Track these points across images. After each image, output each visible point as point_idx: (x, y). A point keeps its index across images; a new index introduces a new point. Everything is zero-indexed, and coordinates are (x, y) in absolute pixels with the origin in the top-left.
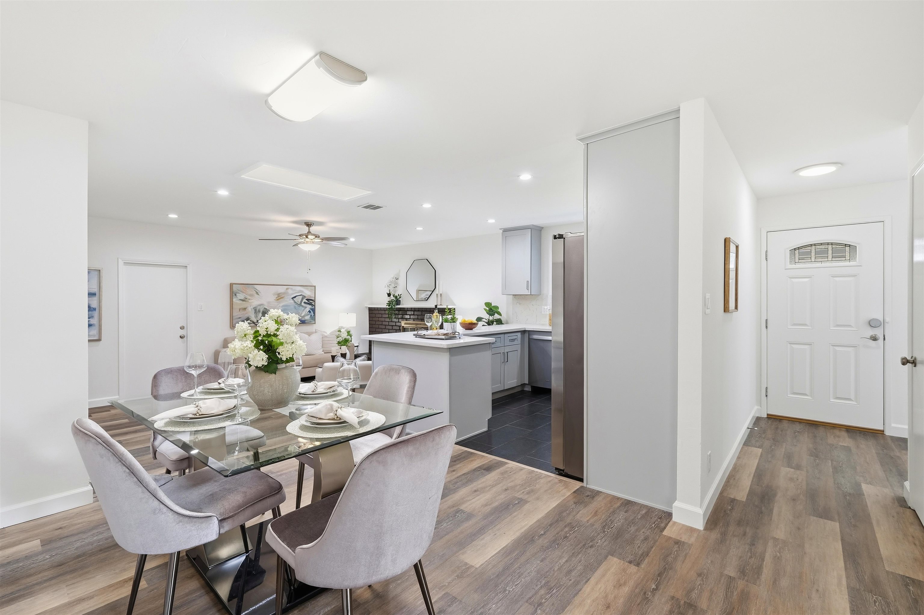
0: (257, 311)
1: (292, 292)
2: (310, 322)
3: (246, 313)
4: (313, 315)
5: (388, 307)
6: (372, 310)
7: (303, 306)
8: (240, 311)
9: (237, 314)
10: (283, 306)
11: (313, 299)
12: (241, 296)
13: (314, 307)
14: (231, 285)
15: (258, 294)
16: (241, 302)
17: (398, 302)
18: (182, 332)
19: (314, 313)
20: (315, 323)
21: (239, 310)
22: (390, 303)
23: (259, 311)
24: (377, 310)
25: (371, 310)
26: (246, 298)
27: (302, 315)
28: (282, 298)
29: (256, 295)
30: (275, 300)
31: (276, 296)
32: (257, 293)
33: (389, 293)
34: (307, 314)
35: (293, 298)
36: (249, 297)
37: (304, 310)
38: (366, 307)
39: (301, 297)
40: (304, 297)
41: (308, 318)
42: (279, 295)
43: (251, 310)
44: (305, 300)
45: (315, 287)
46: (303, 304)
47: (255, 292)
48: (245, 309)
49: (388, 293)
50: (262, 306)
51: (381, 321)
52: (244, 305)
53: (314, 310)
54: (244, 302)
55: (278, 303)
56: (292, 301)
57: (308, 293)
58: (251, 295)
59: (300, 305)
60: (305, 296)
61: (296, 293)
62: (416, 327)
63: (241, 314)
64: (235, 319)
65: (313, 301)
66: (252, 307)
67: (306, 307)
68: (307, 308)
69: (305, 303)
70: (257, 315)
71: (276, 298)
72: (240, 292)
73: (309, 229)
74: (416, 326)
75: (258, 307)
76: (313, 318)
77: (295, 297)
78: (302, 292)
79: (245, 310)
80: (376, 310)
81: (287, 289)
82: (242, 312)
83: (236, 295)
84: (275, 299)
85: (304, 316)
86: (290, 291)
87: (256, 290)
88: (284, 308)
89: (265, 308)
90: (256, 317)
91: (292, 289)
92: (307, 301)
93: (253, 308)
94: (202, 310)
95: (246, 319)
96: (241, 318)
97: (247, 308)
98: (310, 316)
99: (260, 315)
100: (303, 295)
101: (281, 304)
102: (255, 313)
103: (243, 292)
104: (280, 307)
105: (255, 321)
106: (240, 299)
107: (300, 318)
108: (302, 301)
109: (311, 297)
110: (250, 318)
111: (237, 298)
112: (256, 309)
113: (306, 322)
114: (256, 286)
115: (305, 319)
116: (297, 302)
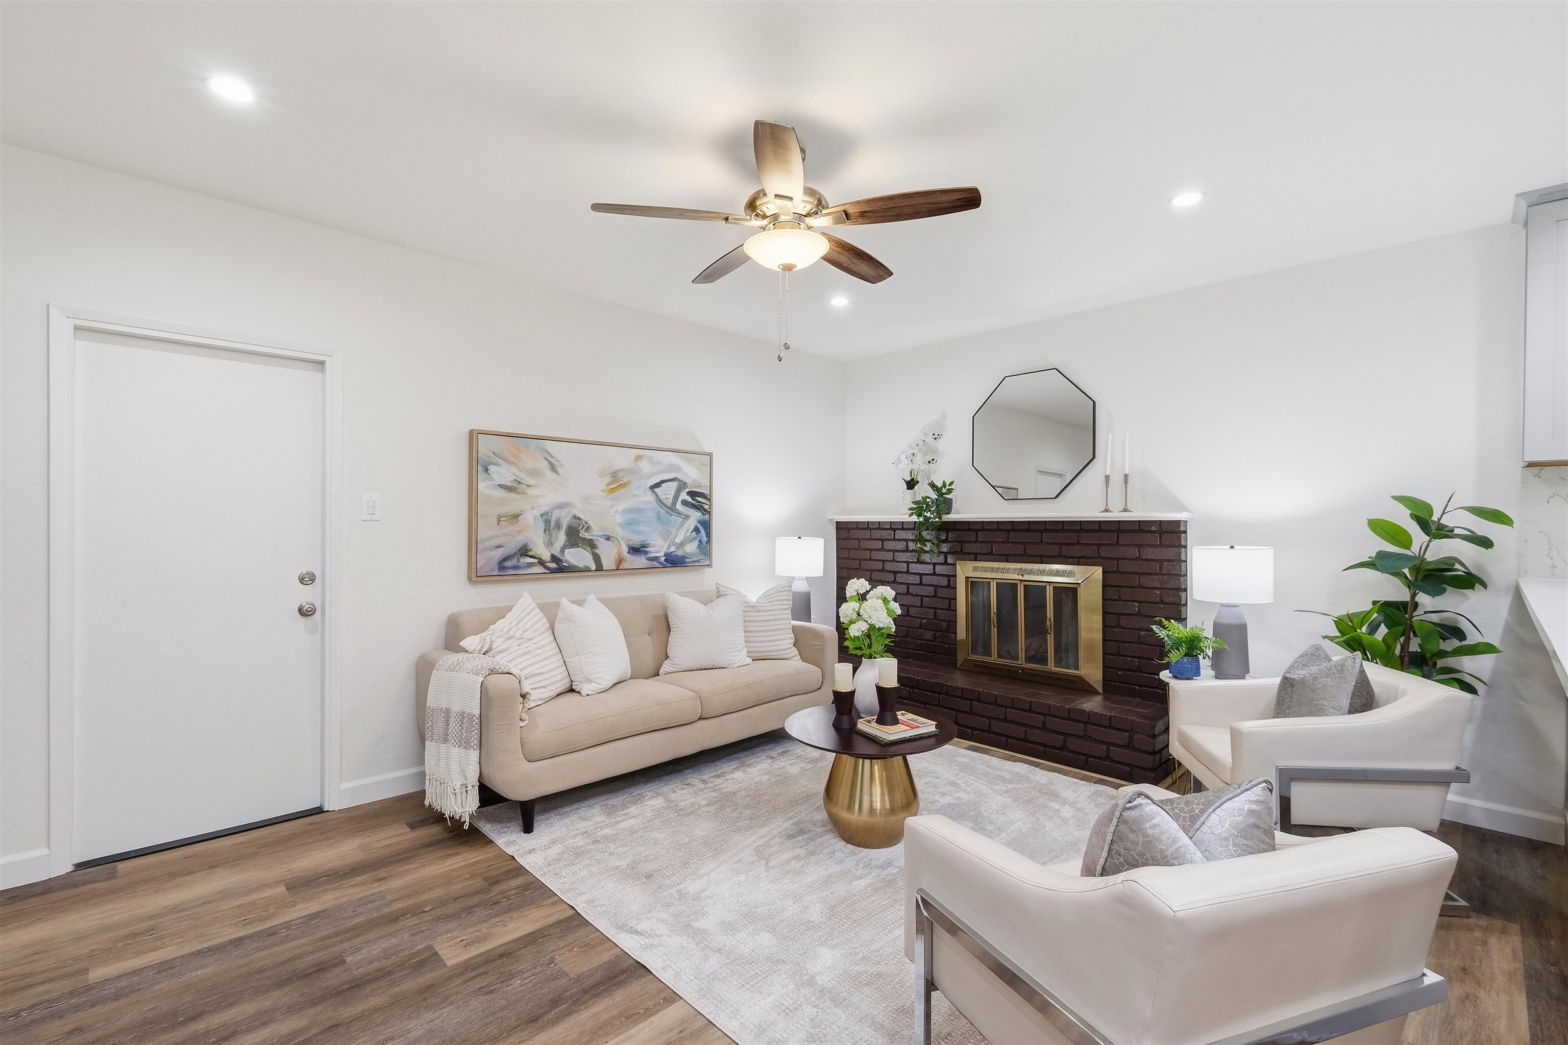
0: (553, 524)
1: (650, 472)
2: (698, 561)
3: (520, 532)
4: (705, 539)
6: (848, 530)
7: (679, 514)
8: (498, 524)
9: (491, 533)
10: (626, 511)
11: (706, 492)
12: (503, 474)
13: (707, 517)
14: (473, 436)
15: (557, 472)
16: (502, 493)
18: (307, 595)
19: (709, 535)
20: (709, 565)
21: (495, 520)
23: (558, 526)
24: (868, 528)
25: (842, 527)
26: (520, 483)
27: (678, 540)
28: (624, 485)
29: (550, 475)
30: (603, 491)
31: (608, 479)
32: (553, 468)
33: (913, 479)
34: (690, 536)
35: (652, 487)
36: (530, 481)
37: (682, 525)
38: (830, 519)
39: (674, 485)
40: (682, 485)
41: (691, 548)
42: (615, 475)
43: (535, 523)
44: (684, 496)
45: (711, 455)
46: (679, 506)
47: (546, 462)
48: (515, 517)
49: (909, 479)
50: (567, 510)
51: (876, 560)
52: (513, 503)
53: (707, 527)
54: (513, 495)
55: (611, 499)
56: (650, 497)
57: (692, 474)
58: (535, 473)
59: (672, 509)
60: (685, 483)
61: (661, 472)
62: (1021, 580)
63: (505, 535)
64: (484, 550)
65: (708, 499)
66: (537, 513)
67: (687, 517)
68: (692, 518)
69: (684, 503)
70: (552, 540)
71: (608, 484)
72: (500, 461)
74: (1020, 577)
75: (555, 512)
76: (705, 548)
77: (658, 485)
78: (678, 469)
79: (515, 521)
80: (864, 529)
81: (638, 458)
82: (506, 528)
83: (487, 470)
84: (605, 488)
85: (681, 545)
86: (645, 466)
87: (550, 459)
88: (628, 516)
89: (575, 517)
90: (550, 544)
91: (650, 458)
92: (689, 499)
93: (542, 516)
94: (374, 517)
95: (519, 550)
96: (503, 546)
97: (520, 514)
98: (696, 543)
99: (562, 538)
100: (679, 480)
101: (621, 507)
102: (547, 532)
103: (510, 463)
104: (619, 514)
105: (546, 556)
106: (499, 485)
107: (673, 549)
108: (676, 497)
109: (700, 486)
110: (531, 546)
111: (492, 479)
112: (550, 518)
113: (686, 563)
114: (548, 445)
115: (686, 553)
116: (664, 501)
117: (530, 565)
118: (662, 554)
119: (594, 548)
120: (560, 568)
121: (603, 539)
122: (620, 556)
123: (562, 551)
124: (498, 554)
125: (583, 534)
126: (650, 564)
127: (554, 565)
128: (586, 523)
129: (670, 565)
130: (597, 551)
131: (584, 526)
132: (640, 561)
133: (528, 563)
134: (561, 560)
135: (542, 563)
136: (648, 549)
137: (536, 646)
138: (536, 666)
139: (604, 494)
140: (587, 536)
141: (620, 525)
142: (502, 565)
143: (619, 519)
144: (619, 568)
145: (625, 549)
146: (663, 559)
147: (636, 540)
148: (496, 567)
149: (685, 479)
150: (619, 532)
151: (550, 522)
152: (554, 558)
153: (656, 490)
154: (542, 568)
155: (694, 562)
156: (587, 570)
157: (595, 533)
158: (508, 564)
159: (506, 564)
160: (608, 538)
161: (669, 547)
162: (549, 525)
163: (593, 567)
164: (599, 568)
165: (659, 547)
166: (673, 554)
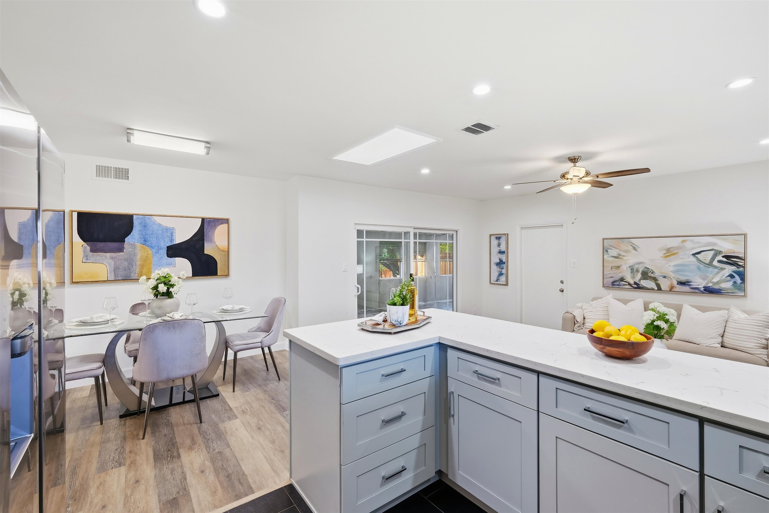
0: (635, 270)
1: (693, 246)
2: (733, 293)
3: (620, 273)
4: (739, 281)
7: (715, 267)
8: (612, 269)
9: (609, 273)
10: (676, 266)
11: (741, 255)
12: (613, 252)
13: (741, 269)
14: (603, 240)
15: (636, 250)
16: (614, 259)
18: (562, 286)
19: (743, 279)
20: (744, 296)
21: (610, 268)
23: (637, 271)
26: (620, 255)
27: (715, 280)
28: (675, 254)
29: (634, 251)
30: (661, 257)
31: (664, 252)
32: (635, 249)
34: (725, 279)
35: (694, 255)
36: (623, 254)
37: (718, 273)
39: (712, 252)
40: (717, 253)
41: (727, 285)
42: (668, 250)
43: (627, 269)
44: (720, 258)
45: (745, 235)
46: (715, 263)
47: (631, 247)
48: (618, 267)
50: (641, 265)
52: (617, 262)
53: (742, 276)
54: (617, 259)
55: (666, 260)
56: (693, 259)
57: (727, 247)
58: (627, 251)
59: (710, 264)
60: (720, 251)
61: (701, 247)
63: (614, 273)
64: (606, 278)
65: (742, 259)
66: (627, 266)
67: (723, 269)
68: (726, 270)
69: (720, 262)
70: (635, 276)
71: (664, 254)
72: (612, 248)
75: (636, 265)
76: (741, 287)
77: (699, 253)
78: (715, 244)
79: (618, 269)
81: (683, 241)
82: (615, 271)
83: (607, 251)
84: (663, 255)
85: (717, 283)
86: (688, 245)
87: (633, 246)
88: (677, 268)
89: (646, 268)
90: (633, 277)
91: (692, 241)
92: (725, 260)
93: (630, 267)
95: (620, 279)
96: (614, 277)
97: (620, 266)
98: (731, 283)
99: (639, 276)
100: (715, 250)
101: (673, 264)
102: (632, 273)
103: (616, 248)
104: (671, 267)
105: (632, 282)
106: (612, 256)
107: (710, 285)
108: (713, 259)
109: (734, 253)
110: (625, 278)
111: (609, 254)
112: (633, 268)
113: (722, 293)
114: (632, 240)
115: (721, 287)
116: (703, 261)
117: (624, 285)
118: (702, 287)
119: (656, 281)
120: (638, 287)
121: (662, 277)
122: (672, 285)
123: (640, 281)
124: (612, 280)
125: (650, 274)
126: (693, 290)
127: (636, 286)
128: (652, 270)
129: (708, 293)
130: (658, 282)
131: (650, 271)
132: (686, 289)
133: (623, 284)
134: (639, 284)
135: (630, 284)
136: (691, 284)
139: (662, 258)
140: (652, 275)
141: (671, 271)
142: (613, 283)
143: (671, 269)
144: (671, 290)
145: (675, 283)
146: (702, 289)
147: (683, 279)
148: (611, 284)
149: (719, 249)
150: (672, 275)
151: (634, 269)
152: (635, 283)
153: (696, 255)
154: (630, 286)
155: (728, 293)
156: (653, 289)
157: (657, 274)
158: (616, 283)
159: (615, 283)
160: (665, 277)
161: (707, 283)
162: (633, 270)
163: (656, 288)
164: (659, 289)
165: (700, 283)
166: (711, 287)
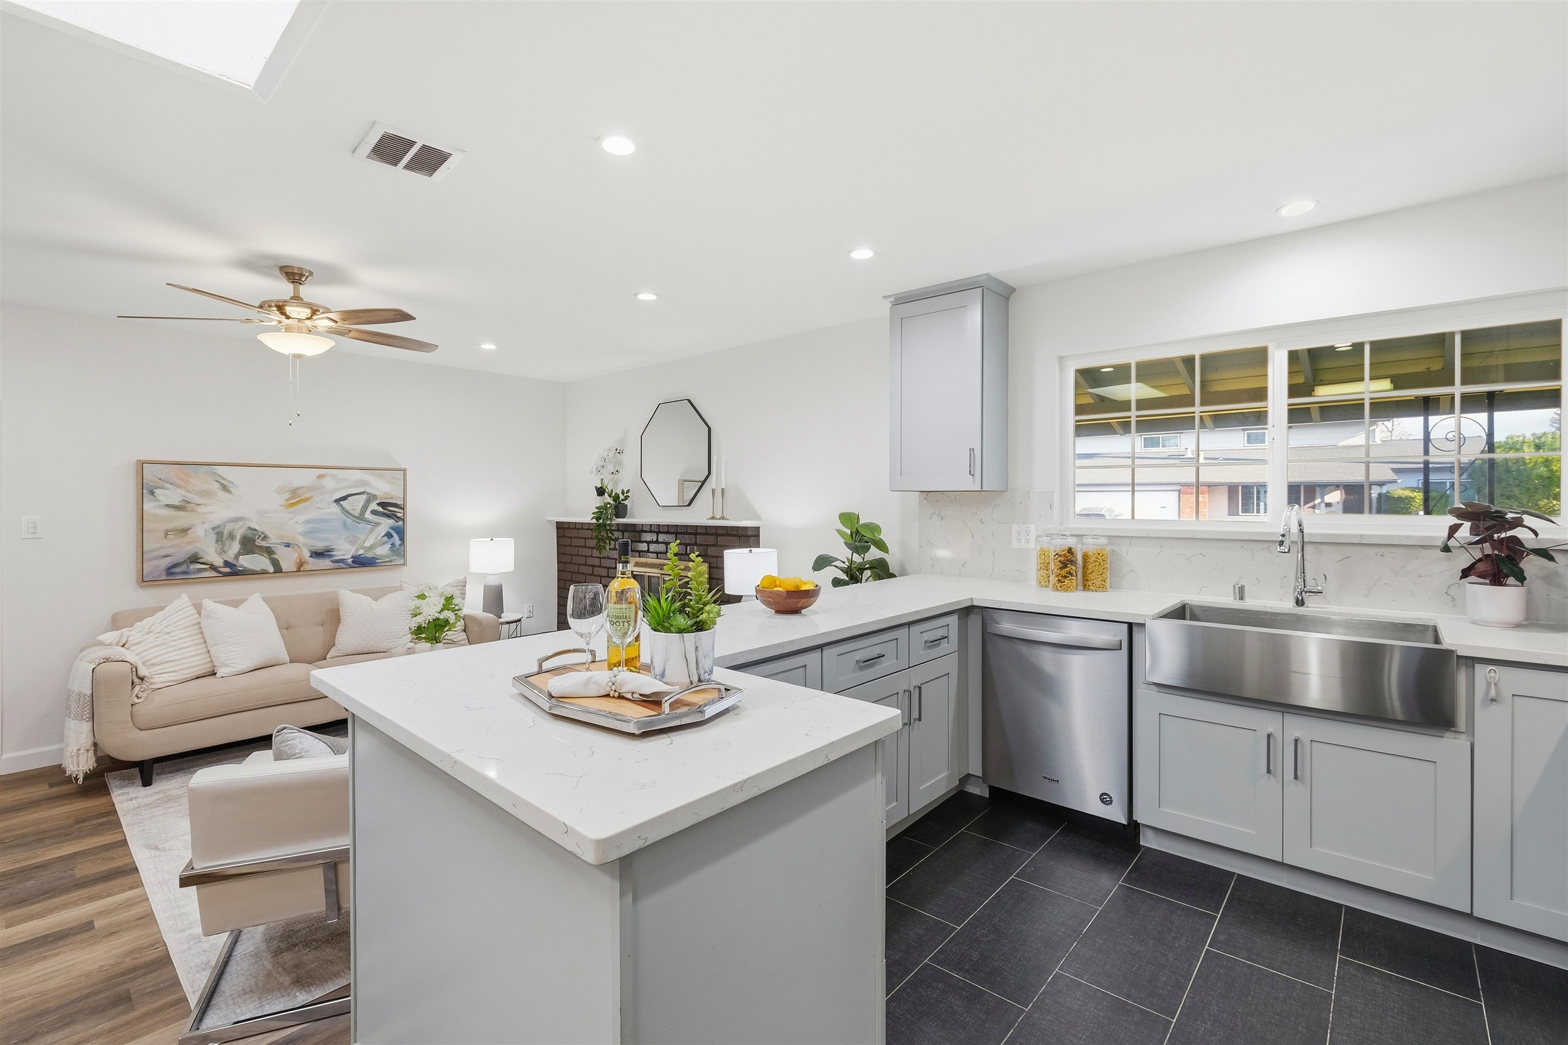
0: (225, 536)
1: (335, 485)
2: (390, 561)
3: (189, 543)
4: (398, 542)
5: (594, 521)
6: (564, 529)
7: (368, 522)
8: (166, 537)
9: (158, 545)
10: (307, 522)
11: (400, 502)
12: (170, 495)
13: (400, 523)
14: (141, 464)
15: (230, 492)
16: (170, 512)
17: (620, 509)
19: (402, 539)
20: (404, 564)
21: (162, 535)
22: (600, 513)
23: (232, 537)
24: (575, 528)
25: (562, 528)
26: (189, 502)
27: (367, 544)
28: (307, 500)
29: (222, 494)
30: (281, 506)
31: (287, 495)
32: (225, 488)
33: (601, 487)
34: (381, 540)
35: (337, 501)
36: (199, 500)
37: (371, 531)
38: (548, 520)
39: (363, 498)
40: (371, 498)
41: (383, 551)
42: (294, 492)
43: (206, 535)
44: (374, 506)
45: (404, 471)
46: (368, 515)
47: (217, 485)
48: (184, 531)
50: (241, 523)
51: (582, 556)
52: (181, 519)
53: (401, 532)
54: (182, 513)
55: (291, 512)
56: (335, 509)
57: (383, 488)
58: (207, 494)
59: (361, 518)
60: (375, 496)
61: (348, 487)
63: (173, 546)
64: (150, 560)
65: (401, 508)
66: (207, 526)
67: (377, 524)
68: (382, 526)
69: (374, 512)
70: (225, 549)
71: (287, 500)
72: (168, 486)
73: (296, 290)
75: (228, 525)
76: (399, 551)
77: (344, 498)
78: (367, 484)
79: (184, 534)
80: (573, 528)
81: (320, 477)
82: (174, 540)
83: (152, 493)
84: (283, 503)
85: (371, 548)
86: (328, 483)
87: (222, 481)
88: (311, 526)
89: (250, 528)
90: (223, 552)
91: (334, 476)
92: (380, 509)
93: (213, 529)
95: (189, 558)
96: (171, 556)
97: (190, 529)
98: (389, 546)
99: (236, 547)
100: (368, 493)
101: (303, 518)
102: (220, 542)
103: (179, 486)
104: (300, 524)
105: (218, 561)
106: (166, 505)
107: (361, 552)
108: (365, 508)
109: (392, 498)
110: (201, 554)
111: (158, 501)
112: (222, 530)
113: (376, 563)
114: (220, 470)
115: (376, 555)
116: (351, 512)
117: (200, 570)
118: (350, 556)
119: (271, 555)
120: (233, 571)
121: (282, 546)
122: (301, 560)
123: (237, 557)
124: (167, 562)
125: (259, 542)
126: (336, 565)
127: (227, 570)
128: (263, 533)
129: (357, 566)
130: (275, 556)
131: (260, 536)
132: (326, 563)
133: (198, 569)
134: (235, 565)
135: (213, 568)
136: (332, 553)
137: (173, 638)
138: (170, 655)
139: (283, 508)
140: (264, 544)
141: (300, 534)
142: (170, 571)
143: (300, 528)
144: (300, 569)
145: (306, 554)
146: (350, 561)
147: (320, 545)
148: (164, 573)
149: (374, 492)
150: (301, 540)
151: (223, 533)
152: (227, 564)
153: (341, 503)
154: (214, 572)
155: (385, 562)
156: (264, 572)
157: (273, 541)
158: (177, 570)
159: (174, 570)
160: (288, 545)
161: (357, 550)
162: (220, 536)
163: (271, 570)
164: (278, 570)
165: (345, 550)
166: (362, 556)
